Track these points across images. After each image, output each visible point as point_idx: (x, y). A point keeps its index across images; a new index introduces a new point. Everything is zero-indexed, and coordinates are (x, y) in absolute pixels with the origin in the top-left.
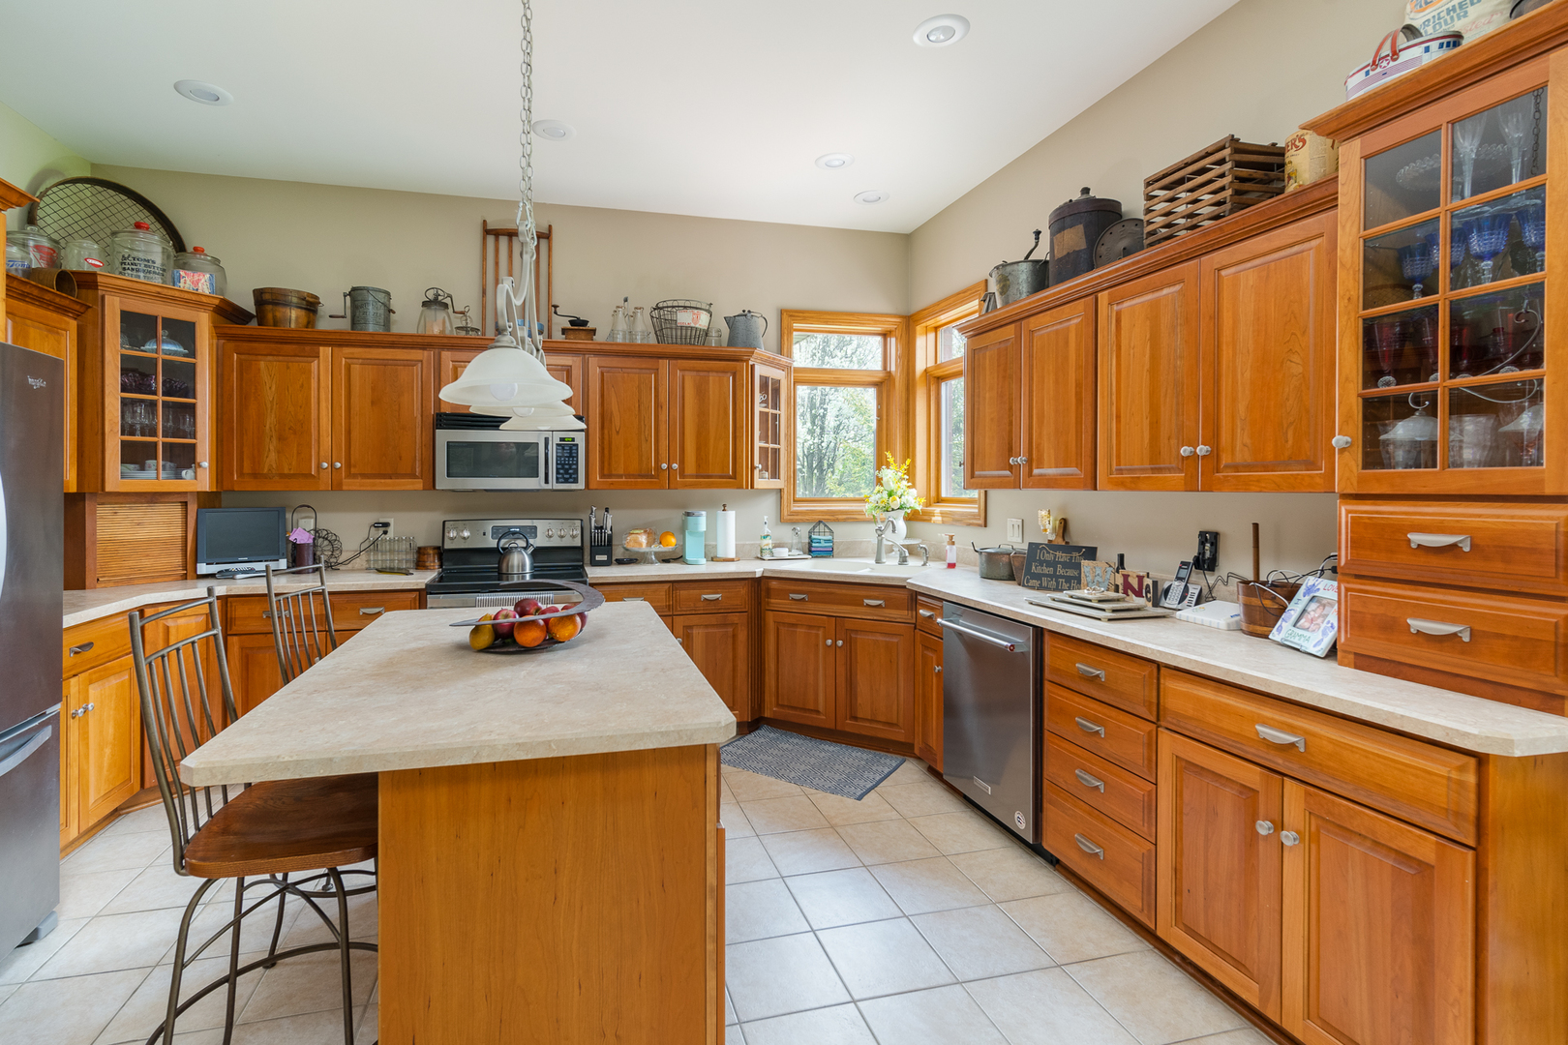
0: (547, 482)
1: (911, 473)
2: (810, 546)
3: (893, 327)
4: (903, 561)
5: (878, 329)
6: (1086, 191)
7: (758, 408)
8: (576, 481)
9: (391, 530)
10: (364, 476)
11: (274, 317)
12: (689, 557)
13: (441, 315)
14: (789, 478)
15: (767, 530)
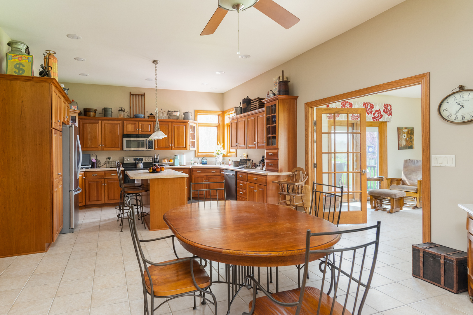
0: (146, 148)
1: (224, 146)
2: (202, 162)
3: (220, 114)
4: (221, 165)
5: (217, 114)
6: (248, 96)
7: (190, 132)
8: (152, 148)
9: (111, 159)
10: (108, 147)
11: (89, 114)
12: (175, 165)
13: (123, 113)
14: (197, 147)
15: (192, 159)
